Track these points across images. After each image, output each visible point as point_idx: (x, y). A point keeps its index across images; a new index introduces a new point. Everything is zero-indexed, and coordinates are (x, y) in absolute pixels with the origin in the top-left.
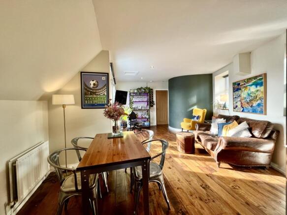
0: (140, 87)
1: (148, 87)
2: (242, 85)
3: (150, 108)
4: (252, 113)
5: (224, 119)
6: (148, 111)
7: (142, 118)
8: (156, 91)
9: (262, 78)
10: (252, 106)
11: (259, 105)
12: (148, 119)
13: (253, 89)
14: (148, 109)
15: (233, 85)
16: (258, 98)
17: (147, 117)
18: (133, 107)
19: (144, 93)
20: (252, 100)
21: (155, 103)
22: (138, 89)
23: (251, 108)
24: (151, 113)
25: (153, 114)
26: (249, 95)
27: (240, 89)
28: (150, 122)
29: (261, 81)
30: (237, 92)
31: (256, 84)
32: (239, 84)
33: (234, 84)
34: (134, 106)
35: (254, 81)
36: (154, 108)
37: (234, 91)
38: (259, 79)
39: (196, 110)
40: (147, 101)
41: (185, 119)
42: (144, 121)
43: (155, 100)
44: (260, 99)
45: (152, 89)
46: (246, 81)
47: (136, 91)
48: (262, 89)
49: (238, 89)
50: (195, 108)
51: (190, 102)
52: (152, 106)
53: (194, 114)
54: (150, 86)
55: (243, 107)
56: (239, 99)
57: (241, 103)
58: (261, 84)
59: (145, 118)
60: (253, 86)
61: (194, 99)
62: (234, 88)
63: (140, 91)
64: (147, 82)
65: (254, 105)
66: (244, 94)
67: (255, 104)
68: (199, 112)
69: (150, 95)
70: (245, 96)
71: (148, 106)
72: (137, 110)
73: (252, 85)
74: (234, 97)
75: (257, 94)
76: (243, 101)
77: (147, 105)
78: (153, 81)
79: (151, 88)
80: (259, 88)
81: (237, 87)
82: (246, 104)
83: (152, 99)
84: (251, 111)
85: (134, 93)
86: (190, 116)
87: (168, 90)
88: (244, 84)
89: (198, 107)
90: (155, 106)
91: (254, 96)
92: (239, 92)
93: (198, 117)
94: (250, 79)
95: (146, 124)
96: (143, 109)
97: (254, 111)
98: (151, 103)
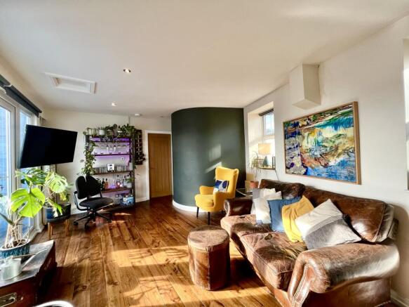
0: (111, 125)
1: (131, 125)
2: (303, 126)
3: (134, 167)
4: (326, 178)
5: (277, 191)
6: (131, 173)
7: (118, 188)
8: (149, 134)
9: (351, 111)
10: (326, 166)
11: (343, 164)
12: (132, 191)
13: (329, 132)
14: (131, 168)
15: (284, 127)
16: (340, 151)
17: (129, 186)
18: (94, 166)
19: (122, 137)
20: (326, 154)
21: (147, 157)
22: (106, 129)
23: (325, 170)
24: (136, 176)
25: (143, 178)
26: (318, 143)
27: (299, 134)
28: (134, 196)
29: (346, 116)
30: (293, 138)
31: (336, 125)
32: (296, 125)
33: (286, 124)
34: (96, 164)
35: (331, 117)
36: (145, 167)
37: (286, 137)
38: (343, 114)
39: (221, 171)
40: (130, 154)
41: (202, 188)
42: (124, 195)
43: (146, 151)
44: (346, 151)
45: (140, 131)
46: (312, 118)
47: (101, 133)
48: (350, 132)
49: (294, 134)
50: (219, 166)
51: (210, 155)
52: (141, 163)
53: (217, 178)
54: (136, 123)
55: (306, 167)
56: (297, 152)
57: (303, 160)
58: (348, 124)
59: (125, 188)
60: (329, 128)
61: (217, 151)
62: (285, 131)
63: (111, 134)
64: (131, 116)
65: (331, 164)
66: (308, 142)
67: (333, 162)
68: (227, 174)
69: (136, 141)
70: (310, 146)
71: (131, 164)
72: (103, 174)
73: (325, 126)
74: (287, 147)
75: (337, 142)
76: (306, 156)
77: (130, 161)
78: (141, 115)
79: (138, 128)
80: (341, 131)
81: (292, 130)
82: (312, 160)
83: (141, 149)
84: (323, 175)
85: (95, 136)
86: (211, 181)
87: (170, 133)
88: (308, 124)
89: (224, 166)
90: (146, 163)
91: (331, 147)
92: (298, 139)
93: (225, 184)
94: (320, 114)
95: (127, 200)
96: (119, 169)
97: (332, 176)
98: (137, 158)
